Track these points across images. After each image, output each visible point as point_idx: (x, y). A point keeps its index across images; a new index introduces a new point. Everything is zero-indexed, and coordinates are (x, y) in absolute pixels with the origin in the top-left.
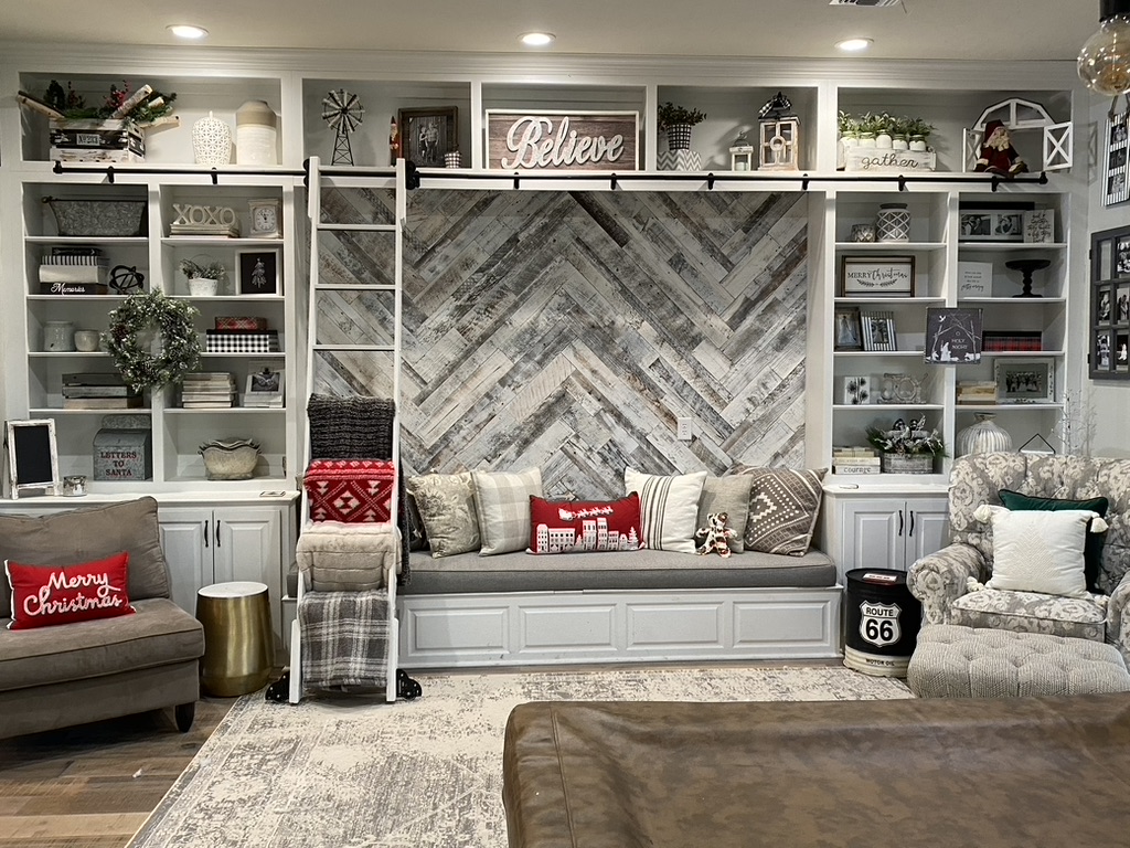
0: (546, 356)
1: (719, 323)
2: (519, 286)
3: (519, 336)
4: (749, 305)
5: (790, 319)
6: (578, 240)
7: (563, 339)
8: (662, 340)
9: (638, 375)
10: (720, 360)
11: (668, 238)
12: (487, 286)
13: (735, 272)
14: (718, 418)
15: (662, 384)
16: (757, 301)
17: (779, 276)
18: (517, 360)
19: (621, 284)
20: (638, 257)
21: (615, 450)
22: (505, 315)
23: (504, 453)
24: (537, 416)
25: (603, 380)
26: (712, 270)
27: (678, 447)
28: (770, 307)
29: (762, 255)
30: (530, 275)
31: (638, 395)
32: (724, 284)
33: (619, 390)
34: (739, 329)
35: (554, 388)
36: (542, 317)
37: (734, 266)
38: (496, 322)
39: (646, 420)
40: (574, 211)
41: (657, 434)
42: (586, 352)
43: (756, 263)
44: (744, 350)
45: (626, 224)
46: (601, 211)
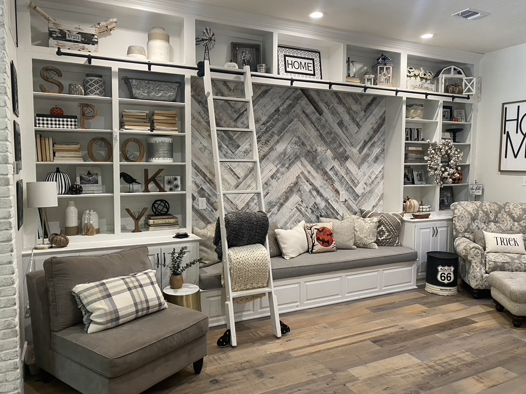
0: (290, 165)
1: (355, 150)
2: (280, 132)
3: (279, 156)
4: (366, 143)
5: (379, 149)
6: (304, 112)
7: (297, 157)
8: (334, 158)
9: (326, 173)
10: (355, 167)
11: (337, 113)
12: (266, 132)
13: (361, 129)
14: (354, 191)
15: (334, 178)
16: (368, 142)
17: (376, 131)
18: (278, 167)
19: (320, 132)
20: (326, 121)
21: (316, 207)
22: (273, 145)
23: (273, 210)
24: (286, 193)
25: (312, 176)
26: (353, 128)
27: (340, 205)
28: (373, 145)
29: (370, 123)
30: (284, 127)
31: (325, 182)
32: (357, 134)
33: (318, 181)
34: (362, 154)
35: (293, 180)
36: (289, 147)
37: (361, 126)
38: (270, 149)
39: (328, 193)
40: (302, 99)
41: (332, 199)
42: (306, 163)
43: (368, 125)
44: (363, 163)
45: (322, 105)
46: (313, 99)
